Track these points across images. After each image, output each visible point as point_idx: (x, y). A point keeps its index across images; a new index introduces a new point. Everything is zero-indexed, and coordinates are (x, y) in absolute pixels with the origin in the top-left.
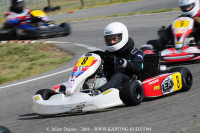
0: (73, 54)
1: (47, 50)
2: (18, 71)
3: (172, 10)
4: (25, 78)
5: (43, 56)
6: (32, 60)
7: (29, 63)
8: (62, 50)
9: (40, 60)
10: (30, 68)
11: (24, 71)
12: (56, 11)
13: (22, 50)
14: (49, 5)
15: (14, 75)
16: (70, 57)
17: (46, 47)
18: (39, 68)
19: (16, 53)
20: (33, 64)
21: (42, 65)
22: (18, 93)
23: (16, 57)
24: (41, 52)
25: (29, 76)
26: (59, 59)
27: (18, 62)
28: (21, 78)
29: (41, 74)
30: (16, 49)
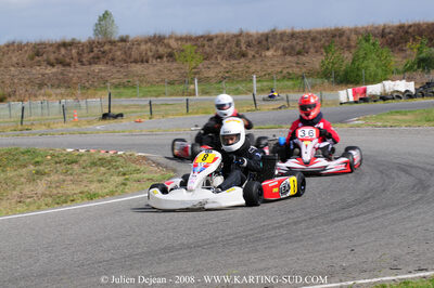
0: (174, 172)
1: (140, 164)
2: (111, 187)
4: (120, 196)
5: (137, 171)
6: (124, 174)
7: (122, 178)
8: (158, 165)
9: (135, 175)
10: (124, 184)
11: (117, 187)
13: (109, 162)
14: (110, 112)
15: (107, 190)
16: (172, 174)
17: (138, 160)
18: (136, 184)
19: (102, 165)
20: (126, 179)
21: (139, 181)
22: (119, 211)
23: (103, 169)
24: (133, 166)
25: (124, 193)
27: (107, 175)
28: (116, 194)
30: (100, 159)
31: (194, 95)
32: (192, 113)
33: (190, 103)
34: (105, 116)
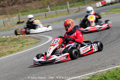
0: (39, 40)
1: (28, 39)
2: (18, 48)
3: (76, 19)
4: (21, 51)
5: (27, 41)
6: (22, 43)
7: (22, 44)
8: (34, 38)
9: (26, 43)
10: (22, 46)
11: (20, 48)
12: (23, 23)
13: (17, 39)
14: (19, 21)
15: (17, 49)
16: (39, 41)
17: (27, 37)
18: (26, 46)
19: (15, 41)
20: (23, 45)
21: (27, 45)
22: (21, 57)
23: (15, 42)
24: (25, 40)
25: (22, 50)
26: (34, 42)
27: (16, 44)
28: (20, 50)
29: (28, 48)
30: (14, 39)
31: (48, 11)
32: (47, 18)
33: (46, 14)
34: (18, 23)
